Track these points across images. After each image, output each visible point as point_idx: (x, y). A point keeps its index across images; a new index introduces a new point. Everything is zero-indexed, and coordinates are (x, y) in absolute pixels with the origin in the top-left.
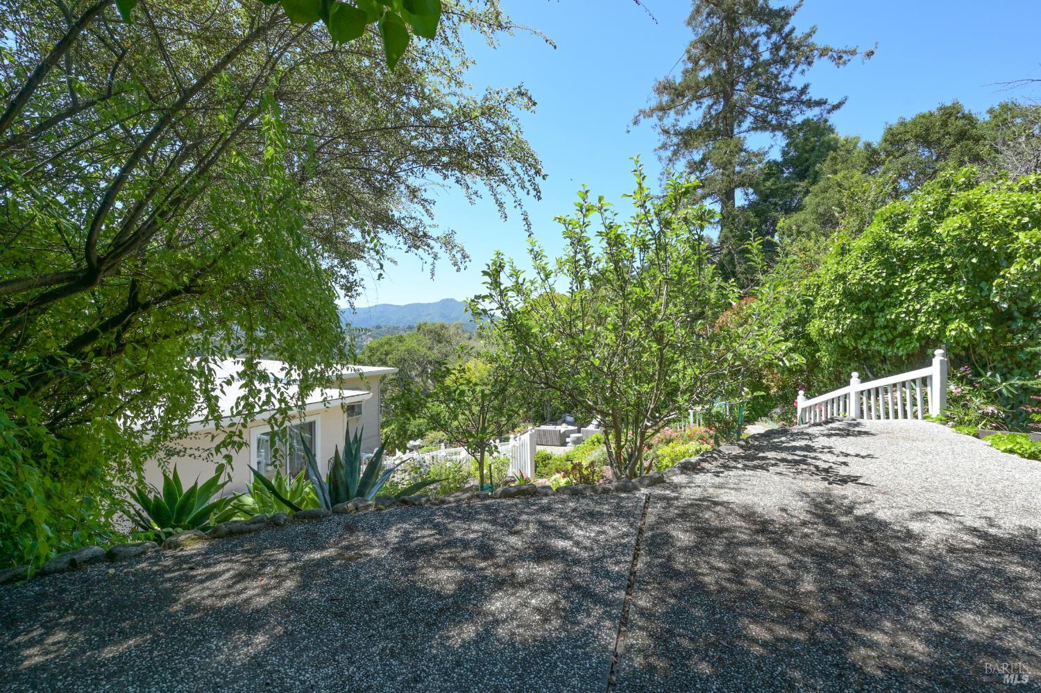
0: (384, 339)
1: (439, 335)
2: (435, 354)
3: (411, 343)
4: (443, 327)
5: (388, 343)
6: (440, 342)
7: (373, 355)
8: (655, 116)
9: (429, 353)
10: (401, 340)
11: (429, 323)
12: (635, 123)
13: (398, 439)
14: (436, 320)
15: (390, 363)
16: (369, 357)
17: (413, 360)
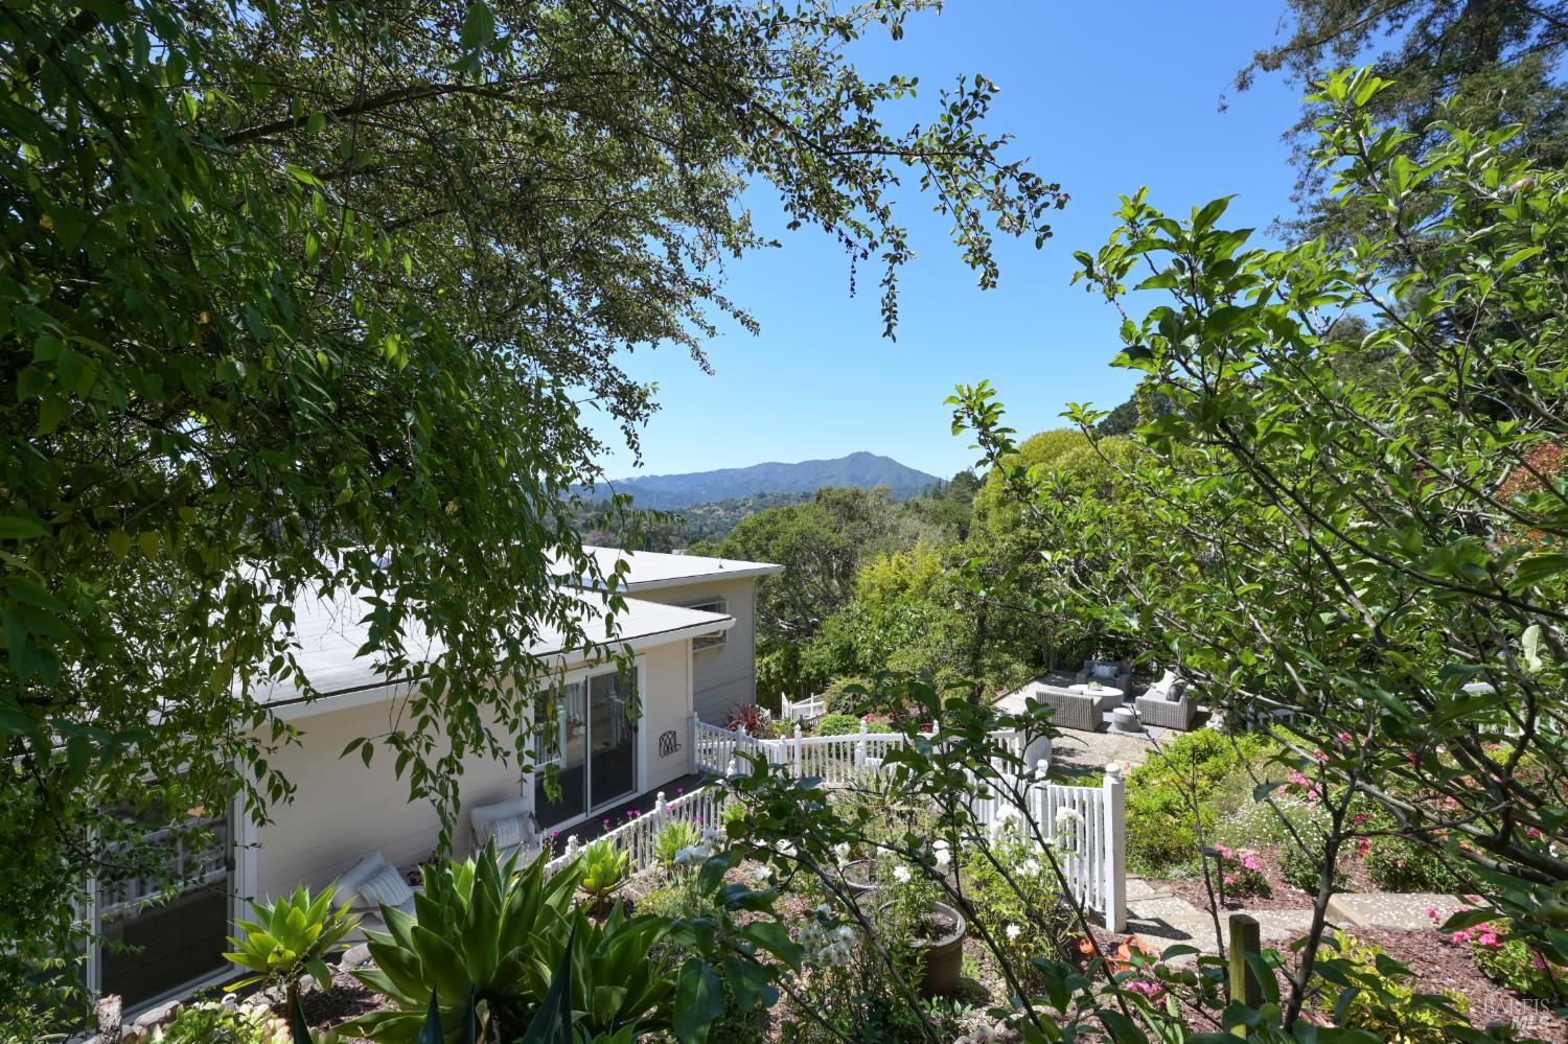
0: (765, 514)
1: (851, 508)
2: (842, 539)
3: (805, 521)
4: (856, 495)
5: (772, 520)
6: (851, 518)
7: (749, 539)
8: (1284, 65)
9: (834, 537)
10: (791, 515)
11: (835, 489)
12: (1243, 85)
13: (786, 676)
14: (844, 485)
15: (774, 554)
16: (743, 543)
17: (810, 549)
